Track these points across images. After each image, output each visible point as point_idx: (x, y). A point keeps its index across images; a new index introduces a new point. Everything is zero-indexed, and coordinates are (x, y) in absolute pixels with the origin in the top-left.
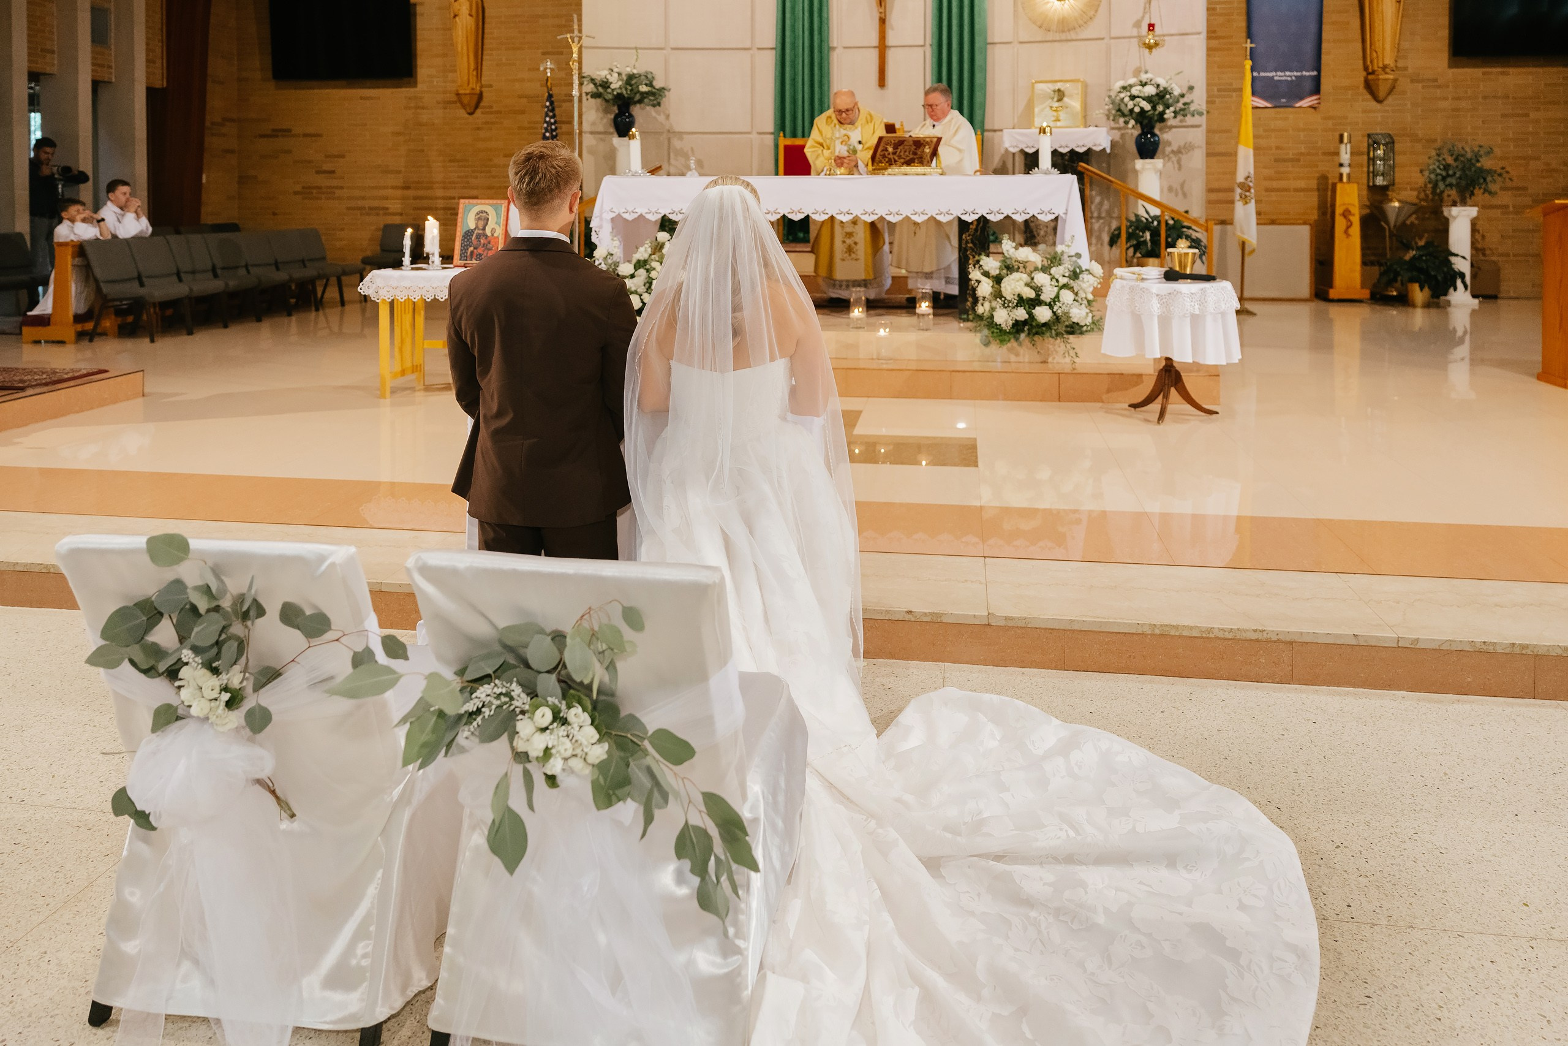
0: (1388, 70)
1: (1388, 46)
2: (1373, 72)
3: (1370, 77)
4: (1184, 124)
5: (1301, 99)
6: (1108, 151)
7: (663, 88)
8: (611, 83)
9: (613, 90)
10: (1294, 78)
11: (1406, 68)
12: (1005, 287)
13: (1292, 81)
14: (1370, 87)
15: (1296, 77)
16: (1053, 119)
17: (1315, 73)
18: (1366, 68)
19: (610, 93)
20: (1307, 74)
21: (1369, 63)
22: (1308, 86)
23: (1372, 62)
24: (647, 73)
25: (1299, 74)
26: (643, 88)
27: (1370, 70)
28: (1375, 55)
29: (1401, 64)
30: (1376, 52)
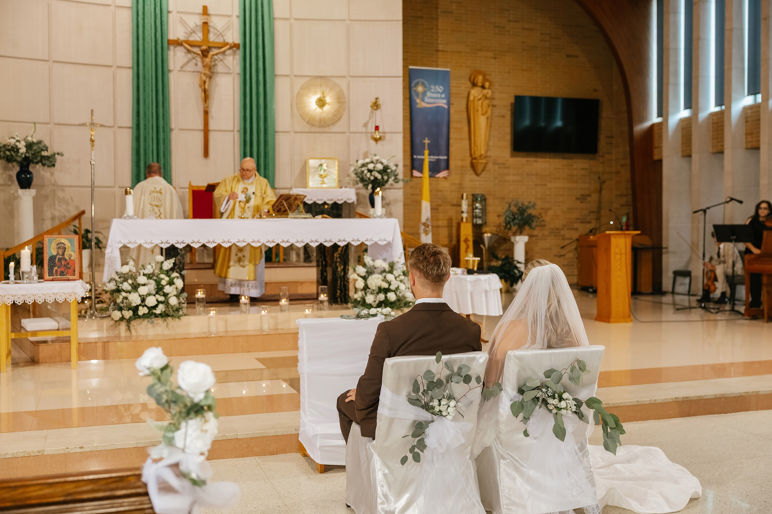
0: (482, 157)
1: (483, 144)
2: (475, 158)
3: (474, 161)
4: (393, 187)
5: (439, 172)
6: (355, 203)
7: (58, 154)
8: (20, 148)
9: (22, 154)
10: (435, 160)
11: (490, 157)
12: (371, 282)
13: (434, 162)
14: (473, 166)
15: (437, 159)
16: (320, 182)
17: (446, 157)
18: (471, 156)
19: (20, 157)
20: (441, 157)
21: (473, 152)
22: (443, 164)
23: (475, 152)
24: (41, 141)
25: (437, 157)
26: (44, 153)
27: (474, 157)
28: (476, 148)
29: (489, 154)
30: (477, 146)
